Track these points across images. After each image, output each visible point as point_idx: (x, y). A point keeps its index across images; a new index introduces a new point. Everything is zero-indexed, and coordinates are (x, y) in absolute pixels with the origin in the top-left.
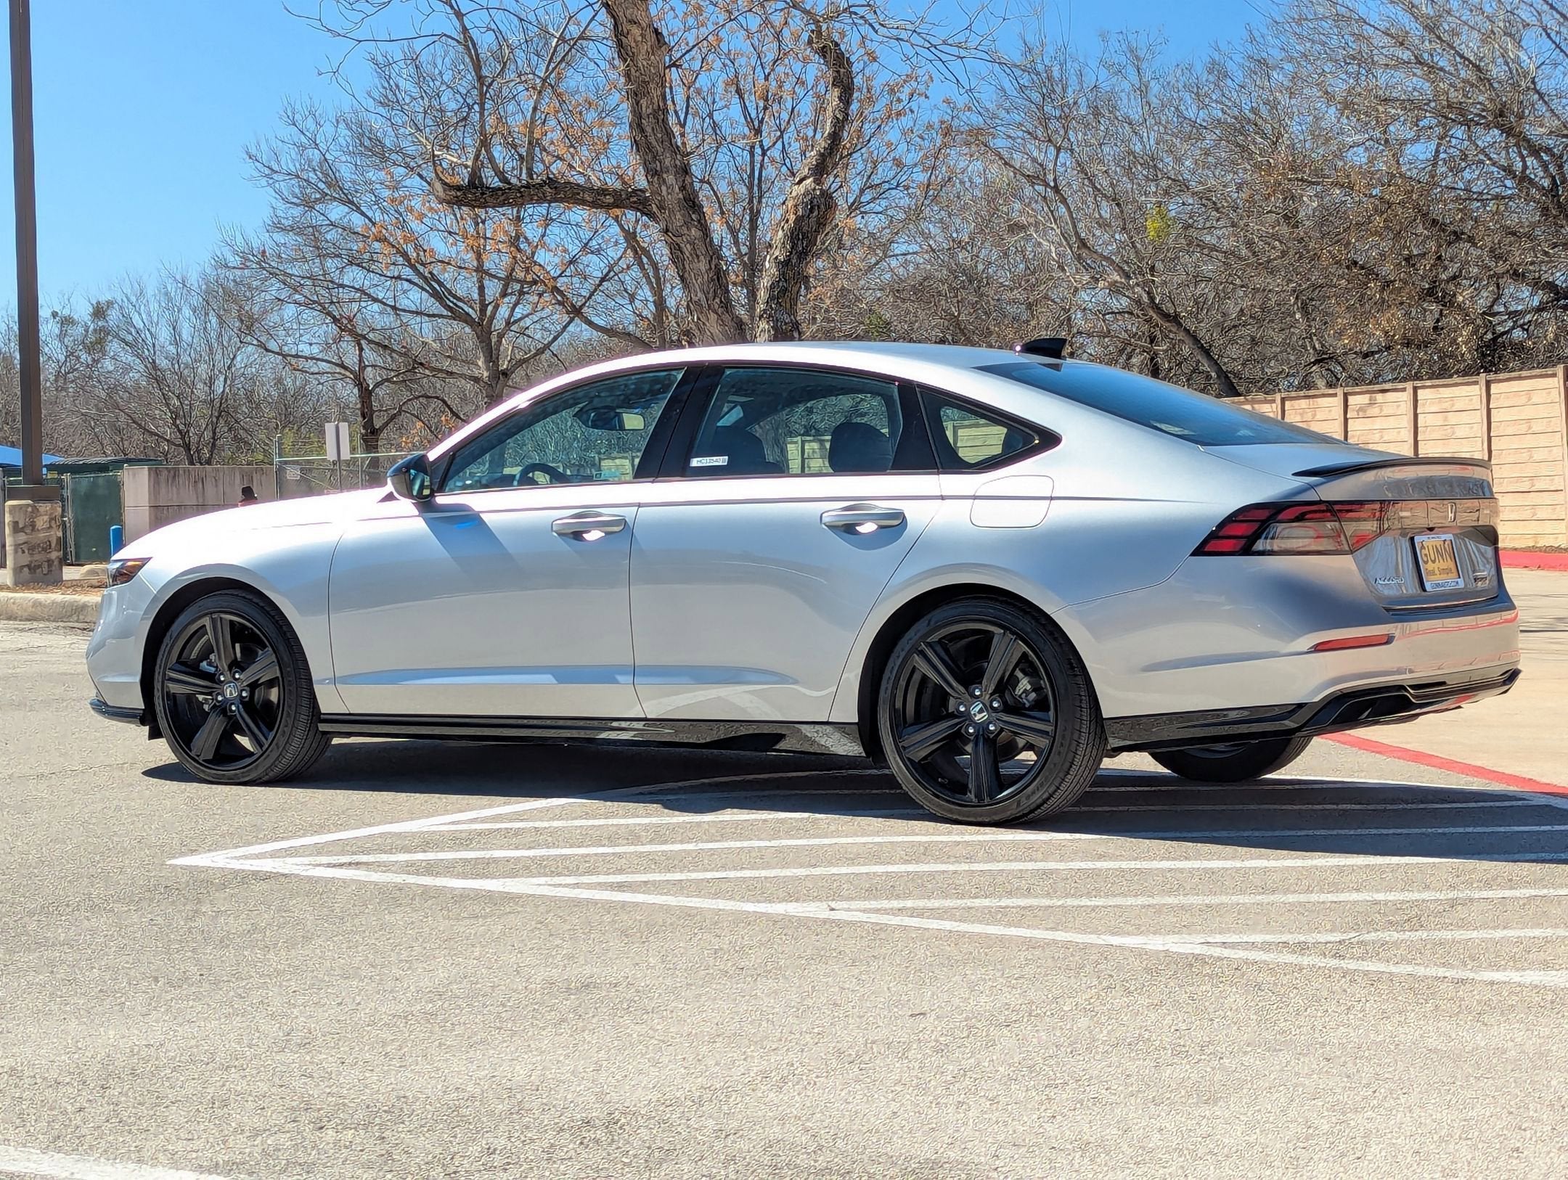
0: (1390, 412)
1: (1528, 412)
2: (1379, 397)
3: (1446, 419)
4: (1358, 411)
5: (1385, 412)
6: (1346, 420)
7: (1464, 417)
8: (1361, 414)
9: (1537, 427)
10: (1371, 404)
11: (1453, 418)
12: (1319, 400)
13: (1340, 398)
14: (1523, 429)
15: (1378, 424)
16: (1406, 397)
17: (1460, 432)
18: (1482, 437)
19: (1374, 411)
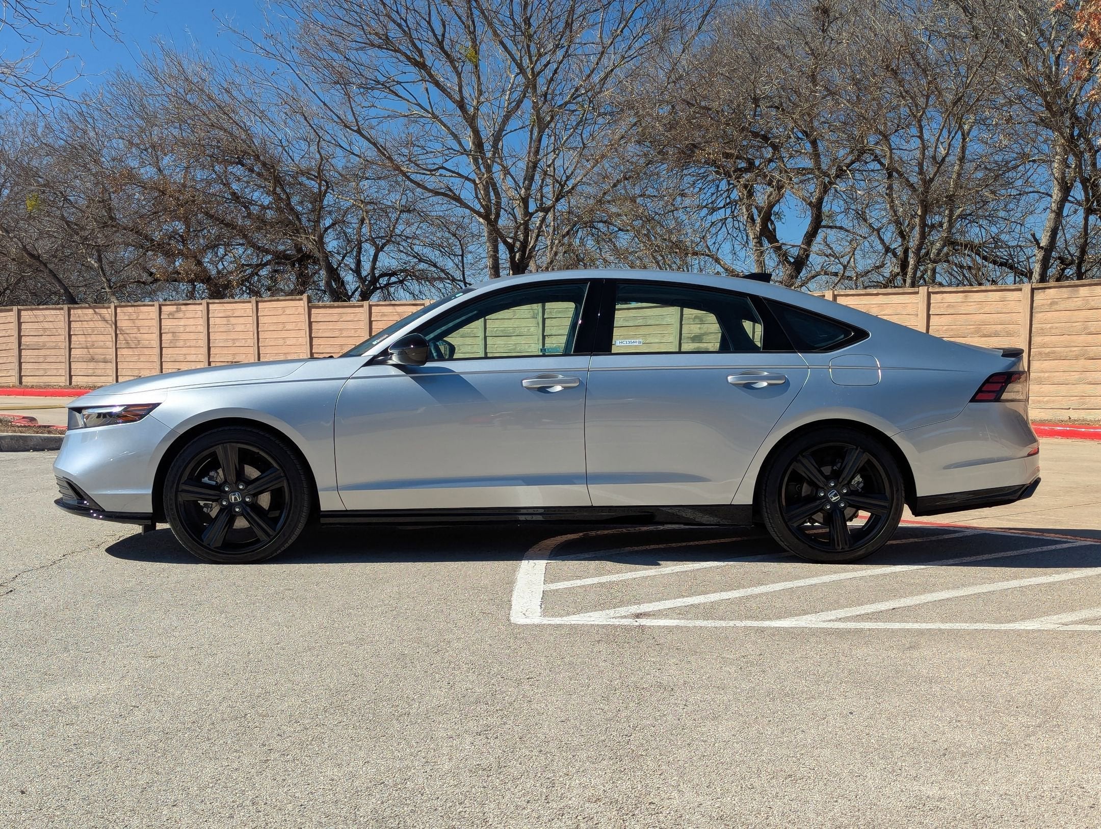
0: (191, 316)
1: (283, 319)
2: (183, 307)
3: (228, 321)
4: (168, 315)
5: (187, 316)
6: (160, 320)
7: (241, 320)
8: (171, 317)
9: (288, 327)
10: (178, 311)
11: (233, 320)
12: (141, 308)
13: (156, 308)
14: (280, 327)
15: (182, 322)
16: (203, 308)
17: (239, 328)
18: (253, 331)
19: (180, 315)
